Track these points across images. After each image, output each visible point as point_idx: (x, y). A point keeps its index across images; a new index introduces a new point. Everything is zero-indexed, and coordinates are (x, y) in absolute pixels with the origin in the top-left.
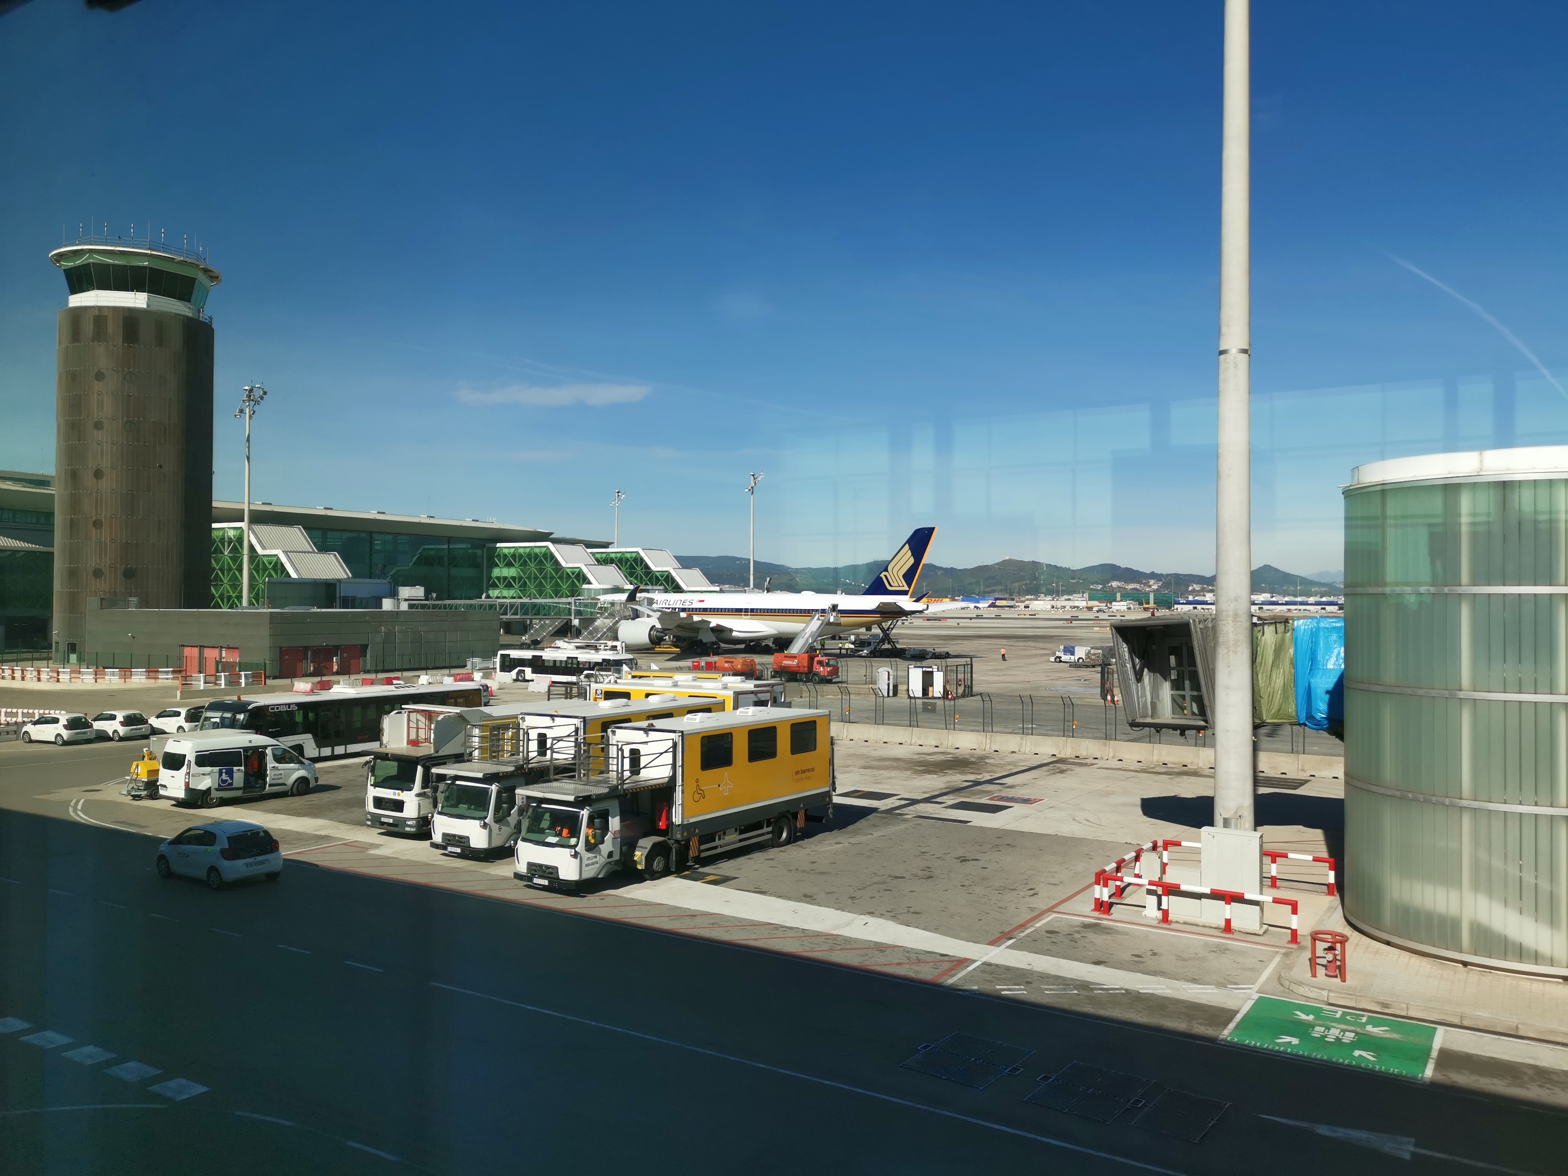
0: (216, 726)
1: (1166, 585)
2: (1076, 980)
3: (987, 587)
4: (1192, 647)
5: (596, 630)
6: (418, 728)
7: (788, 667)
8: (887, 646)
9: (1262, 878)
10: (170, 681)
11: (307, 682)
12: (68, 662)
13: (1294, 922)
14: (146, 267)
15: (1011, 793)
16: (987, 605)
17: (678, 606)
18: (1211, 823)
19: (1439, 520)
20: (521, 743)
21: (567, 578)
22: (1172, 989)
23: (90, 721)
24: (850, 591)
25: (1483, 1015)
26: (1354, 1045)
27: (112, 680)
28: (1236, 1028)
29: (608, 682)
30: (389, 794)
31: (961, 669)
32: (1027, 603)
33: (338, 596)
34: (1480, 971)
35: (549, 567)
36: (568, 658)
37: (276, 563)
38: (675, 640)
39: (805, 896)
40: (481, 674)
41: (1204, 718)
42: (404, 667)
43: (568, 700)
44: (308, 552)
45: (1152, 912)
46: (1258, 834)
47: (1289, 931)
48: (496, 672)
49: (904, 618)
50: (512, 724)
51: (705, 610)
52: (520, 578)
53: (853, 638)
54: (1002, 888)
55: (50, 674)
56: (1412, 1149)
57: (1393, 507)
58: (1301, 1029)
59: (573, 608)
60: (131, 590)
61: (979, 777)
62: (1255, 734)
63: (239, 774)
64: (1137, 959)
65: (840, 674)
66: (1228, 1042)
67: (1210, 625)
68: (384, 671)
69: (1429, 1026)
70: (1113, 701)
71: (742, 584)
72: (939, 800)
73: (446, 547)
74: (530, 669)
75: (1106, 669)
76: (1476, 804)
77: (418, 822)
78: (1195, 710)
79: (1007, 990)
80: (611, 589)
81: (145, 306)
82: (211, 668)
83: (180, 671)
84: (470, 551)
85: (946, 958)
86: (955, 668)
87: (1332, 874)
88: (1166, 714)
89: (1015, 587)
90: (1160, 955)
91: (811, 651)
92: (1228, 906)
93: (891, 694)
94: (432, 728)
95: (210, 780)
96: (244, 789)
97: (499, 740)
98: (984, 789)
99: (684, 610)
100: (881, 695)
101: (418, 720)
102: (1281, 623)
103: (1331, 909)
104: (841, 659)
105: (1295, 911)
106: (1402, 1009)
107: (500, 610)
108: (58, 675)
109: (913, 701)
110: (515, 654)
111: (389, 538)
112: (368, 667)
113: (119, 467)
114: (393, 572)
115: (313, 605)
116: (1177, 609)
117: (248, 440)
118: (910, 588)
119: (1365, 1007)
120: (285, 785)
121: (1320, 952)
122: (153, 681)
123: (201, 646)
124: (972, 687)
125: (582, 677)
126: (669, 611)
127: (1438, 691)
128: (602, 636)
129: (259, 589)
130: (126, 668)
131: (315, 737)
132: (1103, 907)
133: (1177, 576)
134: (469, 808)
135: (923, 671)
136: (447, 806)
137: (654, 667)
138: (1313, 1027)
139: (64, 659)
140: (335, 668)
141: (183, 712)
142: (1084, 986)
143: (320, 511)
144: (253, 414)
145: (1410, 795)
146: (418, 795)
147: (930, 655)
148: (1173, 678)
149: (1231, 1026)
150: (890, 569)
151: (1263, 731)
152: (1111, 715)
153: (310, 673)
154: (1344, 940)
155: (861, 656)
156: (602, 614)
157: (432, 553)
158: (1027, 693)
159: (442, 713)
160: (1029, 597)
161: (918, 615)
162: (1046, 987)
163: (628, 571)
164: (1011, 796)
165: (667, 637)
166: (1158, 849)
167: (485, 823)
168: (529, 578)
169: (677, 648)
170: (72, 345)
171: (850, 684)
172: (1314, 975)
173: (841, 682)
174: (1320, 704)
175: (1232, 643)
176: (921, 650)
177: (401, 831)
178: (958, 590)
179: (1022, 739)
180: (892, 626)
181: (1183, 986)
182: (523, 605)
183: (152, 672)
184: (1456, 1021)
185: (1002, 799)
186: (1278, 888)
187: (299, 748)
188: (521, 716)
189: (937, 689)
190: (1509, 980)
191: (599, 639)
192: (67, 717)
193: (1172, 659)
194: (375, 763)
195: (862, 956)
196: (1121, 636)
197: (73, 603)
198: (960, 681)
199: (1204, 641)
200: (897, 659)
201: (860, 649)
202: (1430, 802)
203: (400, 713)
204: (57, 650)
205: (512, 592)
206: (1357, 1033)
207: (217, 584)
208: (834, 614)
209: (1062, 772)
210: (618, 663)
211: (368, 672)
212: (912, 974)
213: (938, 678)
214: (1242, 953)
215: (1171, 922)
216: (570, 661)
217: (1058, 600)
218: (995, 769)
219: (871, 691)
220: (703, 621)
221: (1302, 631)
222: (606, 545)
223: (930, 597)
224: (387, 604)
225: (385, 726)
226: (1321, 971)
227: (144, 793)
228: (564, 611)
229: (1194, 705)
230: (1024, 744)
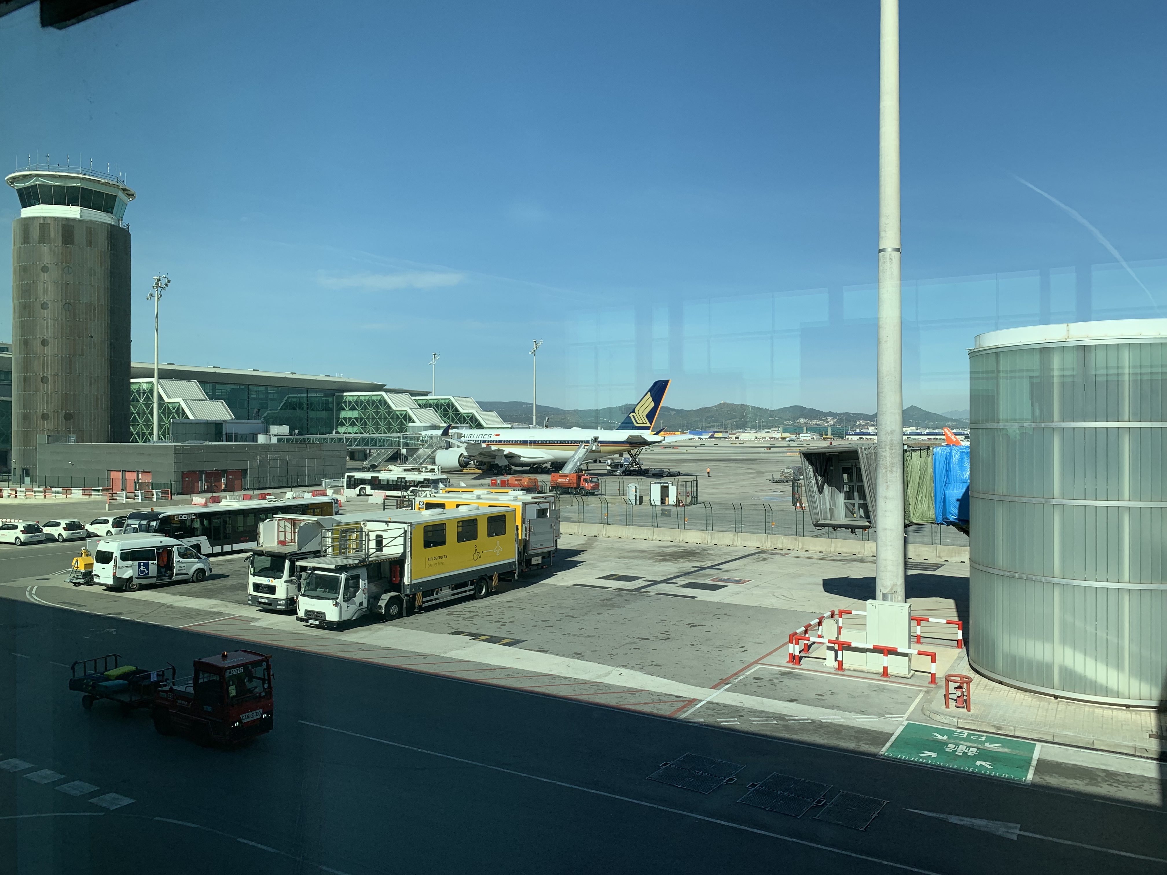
0: (135, 530)
1: (840, 421)
2: (775, 713)
3: (708, 423)
4: (860, 467)
5: (419, 457)
6: (285, 532)
7: (562, 483)
8: (635, 467)
9: (910, 636)
10: (100, 497)
11: (202, 497)
12: (23, 483)
13: (933, 668)
14: (79, 187)
15: (726, 576)
16: (708, 437)
17: (480, 439)
18: (874, 598)
19: (1037, 374)
20: (364, 542)
21: (396, 418)
22: (845, 718)
23: (41, 527)
24: (609, 427)
25: (1069, 734)
26: (976, 757)
27: (57, 497)
28: (891, 746)
29: (426, 496)
30: (265, 581)
31: (689, 484)
32: (737, 434)
33: (224, 433)
34: (1066, 702)
35: (383, 410)
36: (398, 478)
37: (178, 408)
38: (478, 464)
39: (576, 653)
40: (332, 491)
41: (869, 520)
42: (275, 486)
43: (399, 510)
44: (202, 400)
45: (830, 662)
46: (908, 605)
47: (930, 675)
48: (343, 489)
49: (647, 447)
50: (357, 528)
51: (500, 441)
52: (362, 419)
53: (609, 462)
54: (722, 647)
55: (10, 492)
56: (1018, 832)
57: (1004, 364)
58: (938, 747)
59: (402, 441)
60: (70, 429)
61: (703, 564)
62: (905, 532)
63: (153, 566)
64: (820, 697)
65: (600, 488)
66: (886, 756)
67: (873, 452)
68: (259, 489)
69: (1029, 743)
70: (801, 507)
71: (527, 422)
72: (673, 581)
73: (305, 395)
74: (369, 487)
75: (796, 484)
76: (1064, 581)
77: (286, 602)
78: (862, 514)
79: (725, 722)
80: (430, 426)
81: (78, 217)
82: (131, 487)
83: (108, 490)
84: (324, 398)
85: (680, 699)
86: (685, 483)
87: (960, 633)
88: (841, 517)
89: (728, 423)
90: (837, 694)
91: (579, 472)
92: (886, 658)
93: (638, 503)
94: (296, 531)
95: (131, 571)
96: (157, 577)
97: (347, 540)
98: (707, 573)
99: (484, 442)
100: (630, 504)
101: (285, 526)
102: (924, 449)
103: (959, 658)
104: (601, 478)
105: (933, 661)
106: (1011, 731)
107: (347, 442)
108: (16, 493)
109: (654, 508)
110: (358, 475)
111: (262, 389)
112: (248, 486)
113: (60, 337)
114: (265, 415)
115: (206, 440)
116: (848, 439)
117: (157, 317)
118: (651, 424)
119: (984, 729)
120: (188, 574)
121: (952, 690)
122: (87, 497)
123: (123, 471)
124: (697, 497)
125: (409, 492)
126: (473, 442)
127: (1037, 499)
128: (423, 461)
129: (165, 428)
130: (67, 487)
131: (209, 538)
132: (795, 659)
133: (848, 414)
134: (325, 592)
135: (661, 486)
136: (308, 590)
137: (462, 484)
138: (947, 744)
139: (21, 481)
140: (223, 487)
141: (111, 520)
142: (782, 718)
143: (210, 369)
144: (160, 297)
145: (1017, 575)
146: (286, 582)
147: (667, 474)
148: (845, 490)
149: (888, 745)
150: (636, 411)
151: (911, 529)
152: (800, 517)
153: (205, 491)
154: (969, 681)
155: (616, 475)
156: (423, 445)
157: (295, 400)
158: (738, 502)
159: (304, 520)
160: (739, 430)
161: (657, 444)
162: (753, 719)
163: (443, 413)
164: (727, 578)
165: (472, 462)
166: (835, 617)
167: (336, 602)
168: (368, 418)
169: (479, 470)
170: (23, 246)
171: (608, 496)
172: (947, 707)
173: (601, 494)
174: (953, 509)
175: (889, 465)
176: (660, 471)
177: (274, 608)
178: (686, 426)
179: (734, 535)
180: (638, 453)
181: (853, 717)
182: (364, 439)
183: (87, 490)
184: (1050, 739)
185: (720, 580)
186: (922, 643)
187: (197, 547)
188: (363, 522)
189: (672, 499)
190: (1088, 708)
191: (421, 464)
192: (23, 525)
193: (845, 476)
194: (254, 558)
195: (618, 698)
196: (807, 460)
197: (27, 438)
198: (688, 493)
199: (868, 464)
200: (642, 477)
201: (615, 469)
202: (1031, 580)
203: (272, 520)
204: (15, 474)
205: (355, 429)
206: (978, 749)
207: (135, 425)
208: (596, 444)
209: (764, 560)
210: (436, 482)
211: (248, 489)
212: (655, 711)
213: (672, 491)
214: (896, 691)
215: (845, 669)
216: (399, 480)
217: (760, 433)
218: (714, 558)
219: (623, 500)
220: (498, 450)
221: (939, 455)
222: (426, 394)
223: (666, 431)
224: (261, 439)
225: (261, 531)
226: (952, 704)
227: (82, 581)
228: (394, 443)
229: (862, 511)
230: (736, 539)
